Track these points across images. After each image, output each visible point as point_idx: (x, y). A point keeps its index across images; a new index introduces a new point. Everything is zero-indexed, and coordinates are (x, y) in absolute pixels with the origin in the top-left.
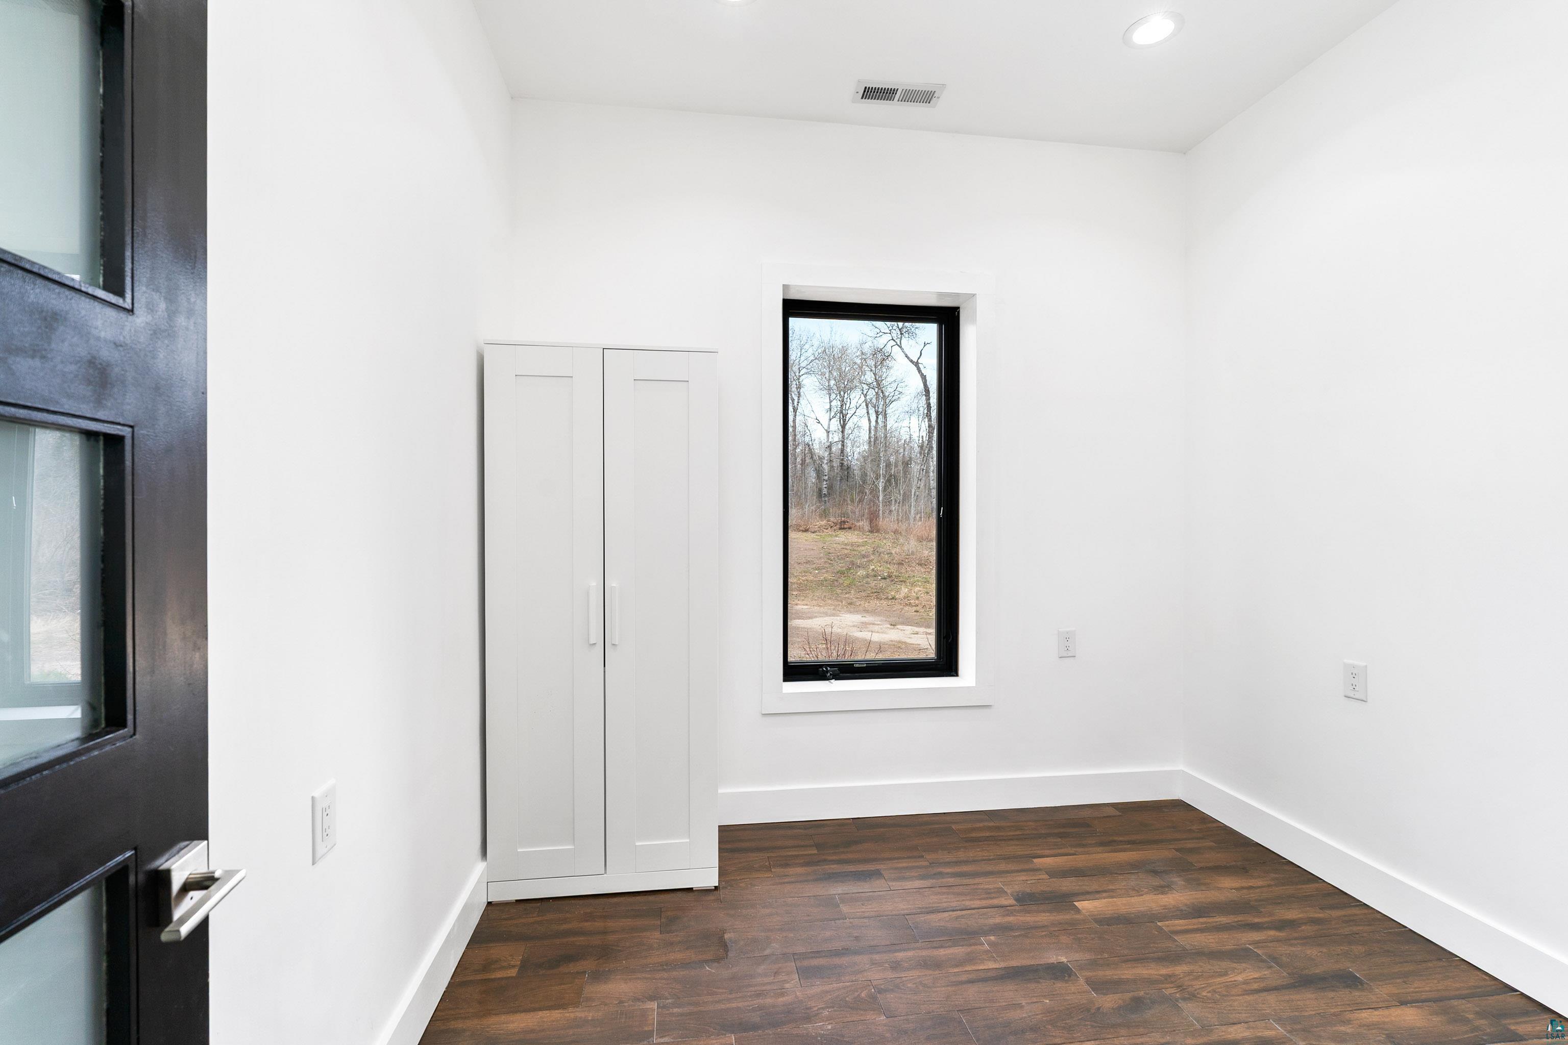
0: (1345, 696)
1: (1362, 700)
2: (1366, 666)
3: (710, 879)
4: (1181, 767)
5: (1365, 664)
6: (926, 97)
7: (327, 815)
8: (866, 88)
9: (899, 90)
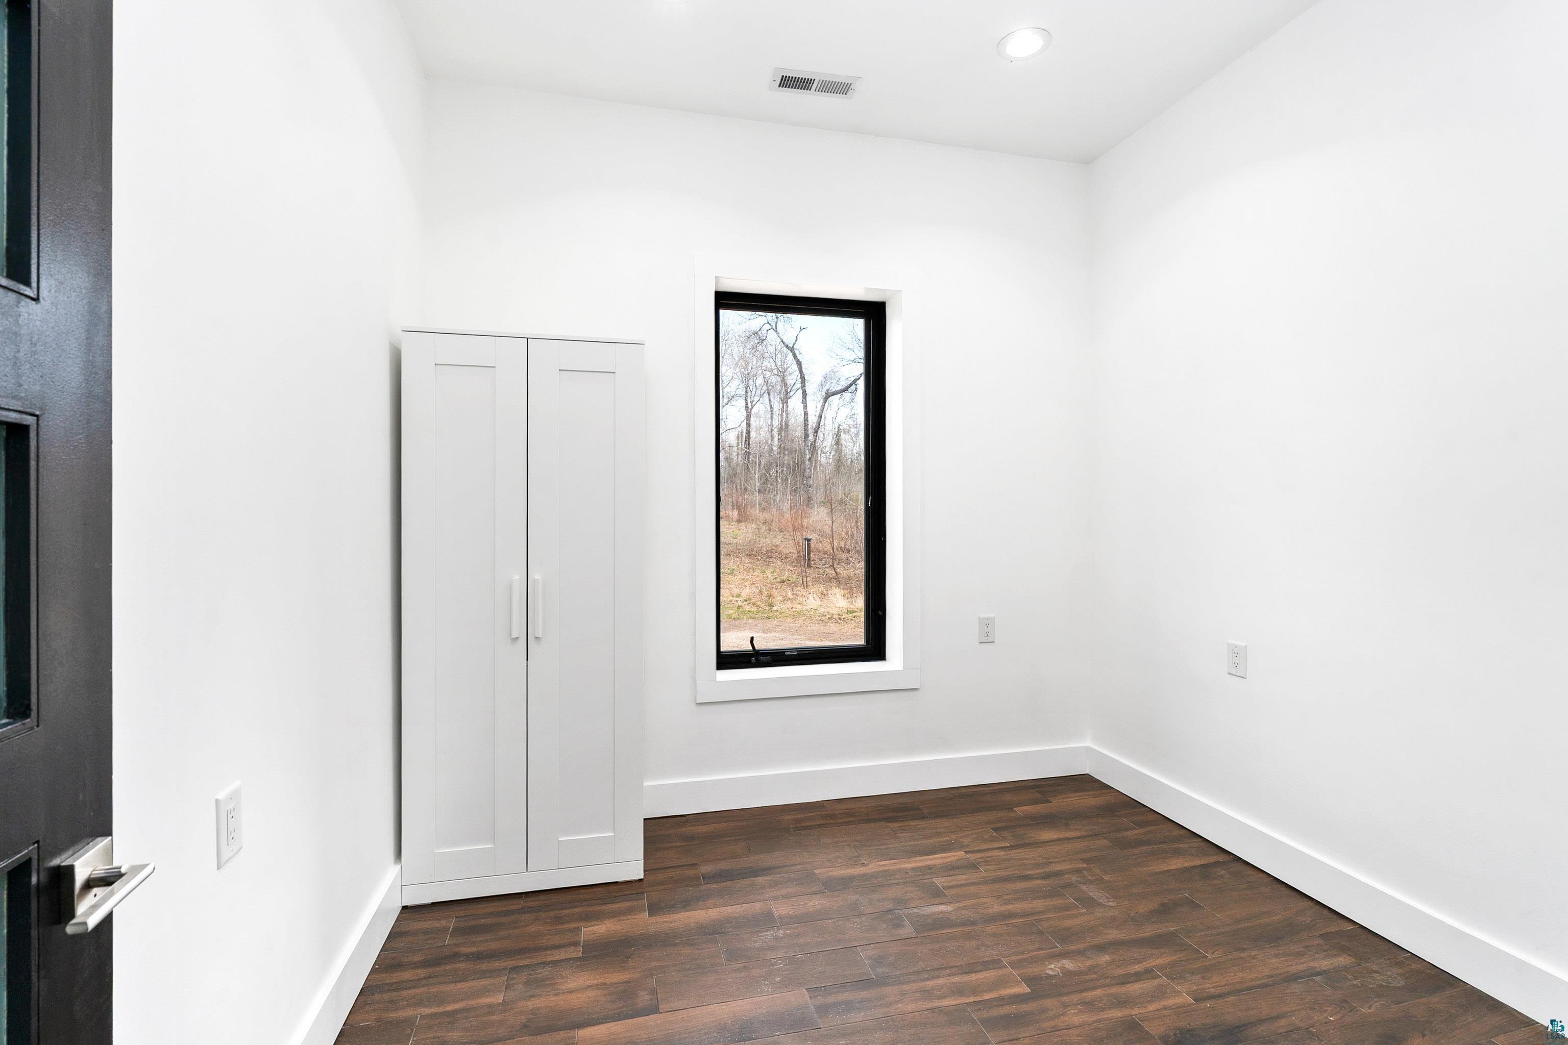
0: (1229, 674)
1: (1243, 677)
2: (1246, 646)
3: (635, 871)
4: (1088, 743)
5: (1245, 644)
6: (840, 88)
7: (232, 817)
8: (783, 76)
9: (816, 80)
